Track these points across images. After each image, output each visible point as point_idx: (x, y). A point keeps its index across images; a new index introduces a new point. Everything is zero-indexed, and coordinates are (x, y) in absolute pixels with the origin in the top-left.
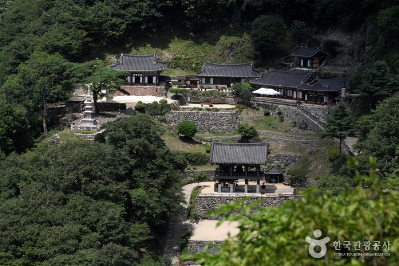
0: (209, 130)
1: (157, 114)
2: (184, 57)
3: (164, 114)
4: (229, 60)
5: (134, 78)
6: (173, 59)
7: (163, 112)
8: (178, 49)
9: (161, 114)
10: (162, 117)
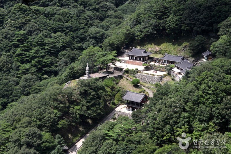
0: (150, 83)
1: (133, 74)
2: (164, 50)
3: (135, 74)
4: (182, 52)
5: (135, 58)
6: (159, 50)
7: (135, 73)
8: (163, 46)
9: (134, 74)
10: (134, 75)
